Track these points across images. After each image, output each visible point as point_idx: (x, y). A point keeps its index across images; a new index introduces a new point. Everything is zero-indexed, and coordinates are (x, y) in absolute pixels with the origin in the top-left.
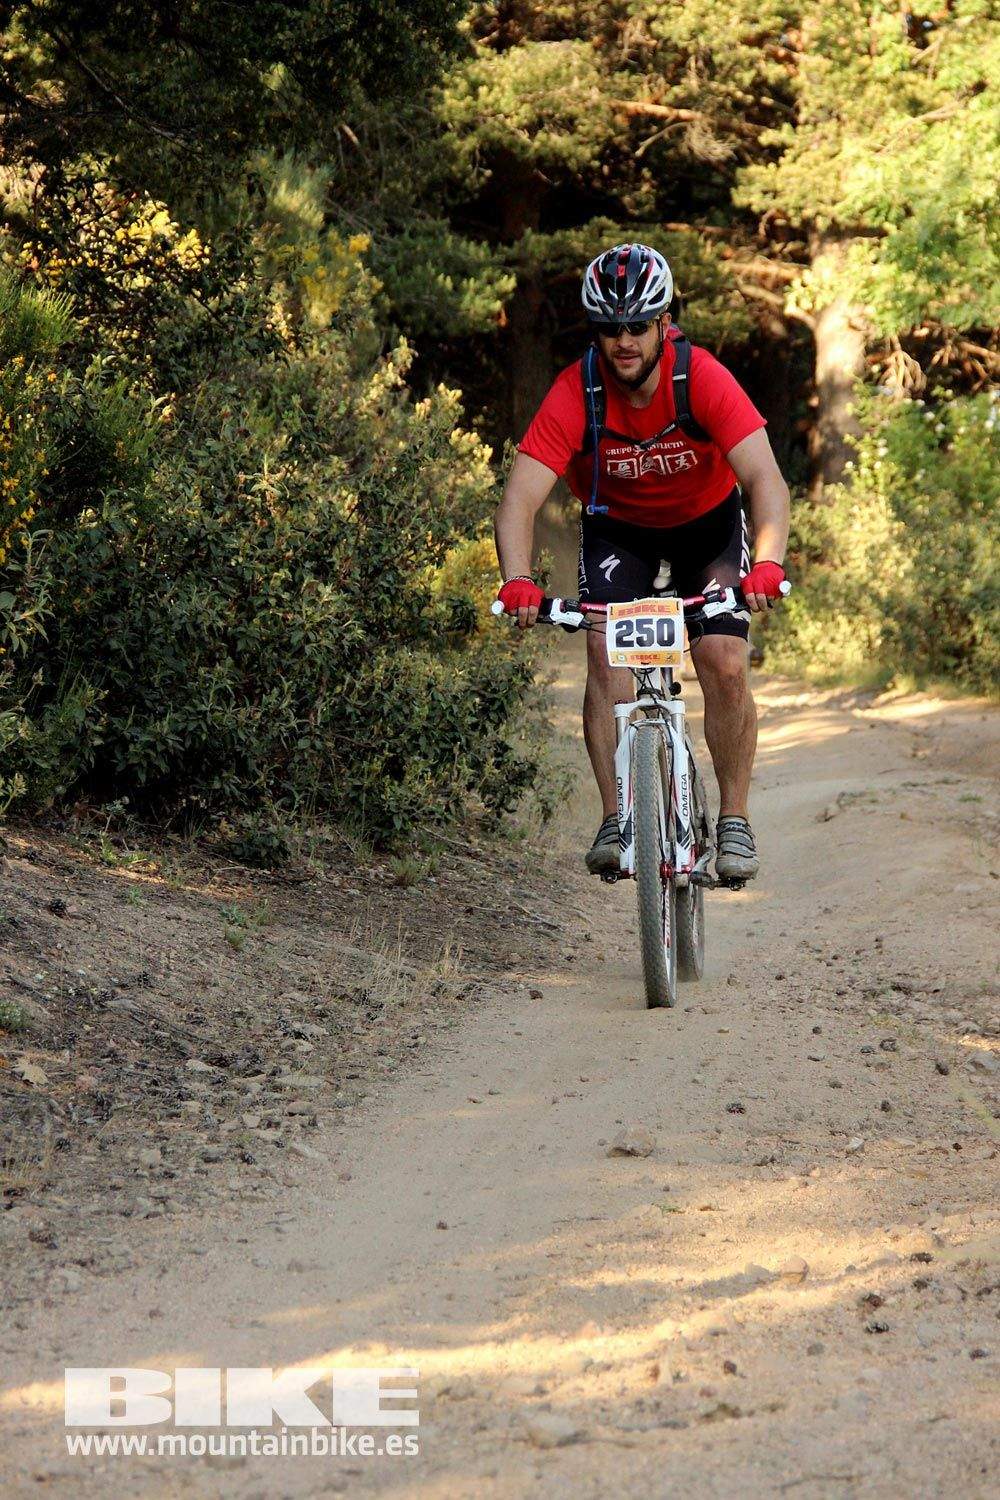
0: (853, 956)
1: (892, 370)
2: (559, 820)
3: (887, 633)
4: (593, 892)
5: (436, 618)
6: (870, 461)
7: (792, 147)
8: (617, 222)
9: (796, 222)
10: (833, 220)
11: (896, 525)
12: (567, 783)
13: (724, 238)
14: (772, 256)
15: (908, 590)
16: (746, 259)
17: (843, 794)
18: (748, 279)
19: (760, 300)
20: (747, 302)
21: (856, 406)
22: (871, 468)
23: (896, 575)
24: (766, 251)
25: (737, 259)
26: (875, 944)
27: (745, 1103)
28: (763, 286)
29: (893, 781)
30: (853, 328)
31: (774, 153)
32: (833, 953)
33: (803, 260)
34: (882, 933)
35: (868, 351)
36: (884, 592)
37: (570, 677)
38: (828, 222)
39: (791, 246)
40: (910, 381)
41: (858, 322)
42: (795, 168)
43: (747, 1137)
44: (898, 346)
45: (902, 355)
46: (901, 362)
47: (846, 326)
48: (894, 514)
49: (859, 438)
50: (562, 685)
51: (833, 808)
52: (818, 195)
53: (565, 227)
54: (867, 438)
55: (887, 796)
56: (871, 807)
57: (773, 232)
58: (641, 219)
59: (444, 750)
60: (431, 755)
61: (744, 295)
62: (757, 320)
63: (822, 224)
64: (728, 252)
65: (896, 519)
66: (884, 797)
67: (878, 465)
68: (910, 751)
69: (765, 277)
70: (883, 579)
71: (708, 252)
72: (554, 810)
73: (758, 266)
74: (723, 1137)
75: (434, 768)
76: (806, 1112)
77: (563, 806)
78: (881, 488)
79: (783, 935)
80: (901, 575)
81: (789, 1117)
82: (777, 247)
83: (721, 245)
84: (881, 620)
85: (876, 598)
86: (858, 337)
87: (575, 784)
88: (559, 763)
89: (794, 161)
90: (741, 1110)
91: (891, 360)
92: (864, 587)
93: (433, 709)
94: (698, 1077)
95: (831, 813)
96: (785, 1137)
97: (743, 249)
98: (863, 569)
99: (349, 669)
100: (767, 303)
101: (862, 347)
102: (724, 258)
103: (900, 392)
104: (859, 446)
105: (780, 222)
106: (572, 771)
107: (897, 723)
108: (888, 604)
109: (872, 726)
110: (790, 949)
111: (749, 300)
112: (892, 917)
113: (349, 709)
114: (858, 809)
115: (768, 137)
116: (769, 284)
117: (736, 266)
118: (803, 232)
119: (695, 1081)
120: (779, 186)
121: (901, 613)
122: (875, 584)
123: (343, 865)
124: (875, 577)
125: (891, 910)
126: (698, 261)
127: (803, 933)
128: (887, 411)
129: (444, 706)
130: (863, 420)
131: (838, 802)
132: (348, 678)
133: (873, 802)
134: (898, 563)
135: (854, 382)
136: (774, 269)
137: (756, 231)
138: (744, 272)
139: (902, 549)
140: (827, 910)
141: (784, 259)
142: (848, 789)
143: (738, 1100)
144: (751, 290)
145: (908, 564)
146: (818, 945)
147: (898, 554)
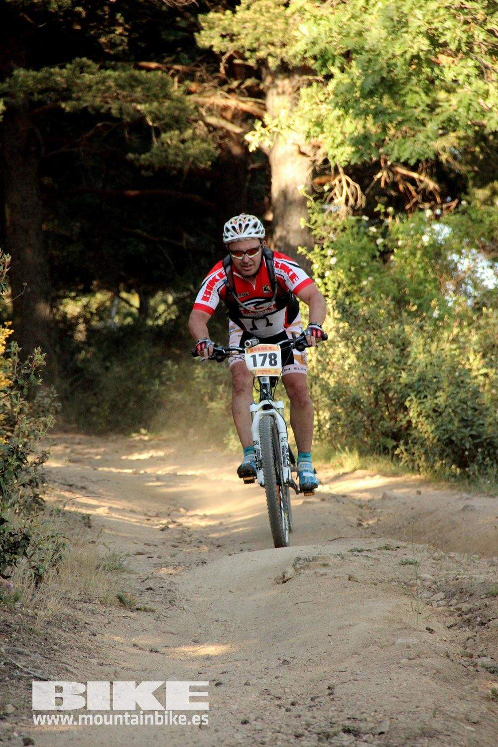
0: (308, 702)
1: (336, 190)
2: (50, 584)
3: (335, 417)
4: (79, 649)
6: (320, 271)
8: (96, 61)
9: (252, 62)
10: (282, 61)
11: (341, 325)
12: (57, 551)
13: (189, 76)
14: (230, 91)
15: (353, 381)
16: (209, 94)
17: (299, 559)
18: (210, 110)
19: (222, 128)
20: (210, 132)
21: (309, 221)
22: (322, 276)
23: (342, 368)
24: (226, 87)
25: (201, 94)
26: (328, 692)
28: (224, 118)
29: (342, 548)
30: (303, 154)
32: (291, 699)
33: (258, 94)
34: (333, 681)
35: (315, 174)
36: (332, 383)
37: (58, 457)
38: (278, 62)
39: (249, 82)
40: (351, 201)
41: (306, 149)
42: (249, 15)
44: (341, 170)
45: (344, 178)
46: (344, 183)
47: (296, 153)
48: (339, 316)
49: (310, 249)
50: (51, 464)
51: (290, 571)
52: (268, 38)
53: (52, 65)
54: (317, 249)
55: (336, 560)
56: (322, 571)
57: (233, 71)
58: (116, 58)
61: (208, 125)
62: (220, 146)
63: (273, 63)
64: (193, 86)
65: (341, 320)
66: (333, 561)
67: (328, 274)
68: (354, 520)
69: (225, 108)
70: (331, 372)
71: (176, 89)
72: (45, 576)
73: (218, 99)
77: (52, 572)
78: (331, 294)
79: (247, 684)
80: (346, 368)
82: (235, 84)
83: (187, 82)
84: (330, 407)
85: (325, 388)
86: (306, 161)
87: (63, 552)
88: (50, 533)
89: (248, 8)
91: (336, 181)
92: (316, 378)
95: (288, 576)
97: (205, 85)
98: (314, 363)
100: (228, 132)
101: (310, 171)
102: (189, 93)
103: (343, 209)
104: (310, 256)
105: (238, 61)
106: (61, 540)
107: (344, 496)
108: (335, 394)
109: (323, 500)
110: (253, 697)
111: (212, 128)
112: (342, 667)
114: (312, 572)
116: (229, 115)
117: (201, 100)
118: (258, 71)
120: (235, 30)
121: (346, 401)
122: (325, 376)
124: (324, 370)
125: (341, 661)
126: (167, 96)
127: (265, 682)
128: (333, 226)
130: (314, 233)
131: (294, 566)
133: (324, 565)
134: (344, 357)
135: (306, 199)
136: (233, 102)
137: (217, 70)
138: (208, 105)
139: (347, 345)
140: (285, 662)
141: (242, 94)
142: (303, 555)
144: (212, 120)
145: (352, 359)
146: (278, 692)
147: (344, 350)
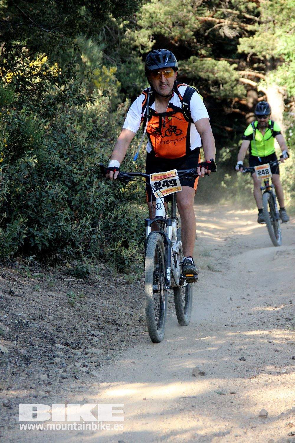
1: (293, 107)
5: (139, 193)
7: (258, 31)
8: (199, 58)
9: (260, 57)
10: (272, 56)
14: (253, 69)
18: (244, 77)
19: (248, 84)
24: (251, 67)
27: (246, 357)
28: (249, 79)
30: (280, 92)
31: (252, 33)
35: (285, 101)
38: (270, 56)
41: (282, 91)
42: (259, 38)
43: (246, 369)
47: (277, 92)
51: (275, 256)
52: (266, 47)
56: (288, 256)
57: (253, 61)
59: (142, 238)
60: (138, 240)
66: (292, 252)
73: (247, 72)
74: (238, 369)
75: (139, 244)
76: (267, 360)
81: (261, 362)
82: (254, 66)
86: (281, 96)
89: (259, 36)
90: (244, 360)
91: (293, 103)
93: (138, 224)
94: (230, 348)
96: (260, 369)
99: (110, 211)
100: (251, 85)
105: (254, 57)
113: (110, 224)
114: (283, 256)
115: (250, 27)
116: (251, 78)
117: (240, 72)
119: (228, 350)
120: (254, 44)
123: (108, 277)
129: (142, 223)
132: (109, 214)
133: (288, 254)
137: (246, 60)
138: (242, 74)
143: (243, 356)
144: (245, 80)
146: (270, 303)
